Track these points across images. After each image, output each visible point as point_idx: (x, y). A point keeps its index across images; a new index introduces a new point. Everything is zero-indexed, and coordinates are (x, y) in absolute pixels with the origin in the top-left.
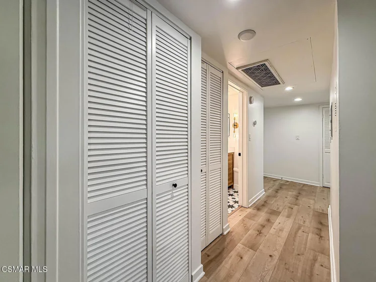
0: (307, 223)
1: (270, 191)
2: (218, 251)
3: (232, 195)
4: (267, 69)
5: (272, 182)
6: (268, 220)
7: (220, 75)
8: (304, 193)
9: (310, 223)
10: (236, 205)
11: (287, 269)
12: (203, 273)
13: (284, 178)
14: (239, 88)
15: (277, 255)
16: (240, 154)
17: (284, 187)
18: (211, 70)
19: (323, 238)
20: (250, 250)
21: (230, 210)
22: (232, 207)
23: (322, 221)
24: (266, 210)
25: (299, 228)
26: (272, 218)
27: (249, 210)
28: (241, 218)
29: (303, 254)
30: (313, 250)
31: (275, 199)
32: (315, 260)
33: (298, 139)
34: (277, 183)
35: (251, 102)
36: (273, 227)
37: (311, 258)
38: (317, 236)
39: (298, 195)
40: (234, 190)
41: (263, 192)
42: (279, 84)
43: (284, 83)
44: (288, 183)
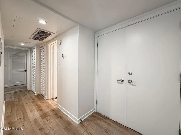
25: (24, 118)
29: (16, 111)
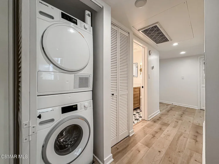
0: (188, 132)
1: (164, 111)
2: (125, 146)
3: (139, 113)
4: (158, 30)
5: (166, 106)
6: (160, 129)
7: (127, 35)
8: (186, 113)
9: (189, 132)
10: (140, 119)
11: (170, 161)
12: (113, 160)
13: (174, 103)
14: (142, 45)
15: (164, 152)
16: (143, 87)
17: (173, 109)
18: (120, 31)
19: (198, 142)
20: (146, 147)
21: (136, 122)
22: (138, 120)
23: (198, 131)
24: (159, 122)
25: (181, 135)
26: (164, 127)
27: (148, 122)
28: (142, 127)
29: (183, 152)
30: (190, 149)
31: (167, 116)
32: (191, 156)
33: (183, 79)
34: (169, 107)
35: (150, 54)
36: (164, 133)
37: (188, 154)
38: (194, 140)
39: (182, 114)
40: (140, 110)
41: (159, 111)
42: (168, 41)
43: (171, 40)
44: (176, 107)
